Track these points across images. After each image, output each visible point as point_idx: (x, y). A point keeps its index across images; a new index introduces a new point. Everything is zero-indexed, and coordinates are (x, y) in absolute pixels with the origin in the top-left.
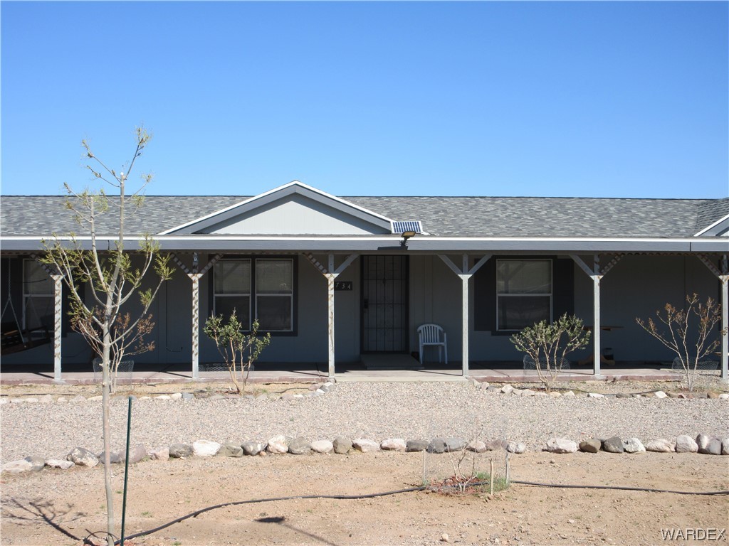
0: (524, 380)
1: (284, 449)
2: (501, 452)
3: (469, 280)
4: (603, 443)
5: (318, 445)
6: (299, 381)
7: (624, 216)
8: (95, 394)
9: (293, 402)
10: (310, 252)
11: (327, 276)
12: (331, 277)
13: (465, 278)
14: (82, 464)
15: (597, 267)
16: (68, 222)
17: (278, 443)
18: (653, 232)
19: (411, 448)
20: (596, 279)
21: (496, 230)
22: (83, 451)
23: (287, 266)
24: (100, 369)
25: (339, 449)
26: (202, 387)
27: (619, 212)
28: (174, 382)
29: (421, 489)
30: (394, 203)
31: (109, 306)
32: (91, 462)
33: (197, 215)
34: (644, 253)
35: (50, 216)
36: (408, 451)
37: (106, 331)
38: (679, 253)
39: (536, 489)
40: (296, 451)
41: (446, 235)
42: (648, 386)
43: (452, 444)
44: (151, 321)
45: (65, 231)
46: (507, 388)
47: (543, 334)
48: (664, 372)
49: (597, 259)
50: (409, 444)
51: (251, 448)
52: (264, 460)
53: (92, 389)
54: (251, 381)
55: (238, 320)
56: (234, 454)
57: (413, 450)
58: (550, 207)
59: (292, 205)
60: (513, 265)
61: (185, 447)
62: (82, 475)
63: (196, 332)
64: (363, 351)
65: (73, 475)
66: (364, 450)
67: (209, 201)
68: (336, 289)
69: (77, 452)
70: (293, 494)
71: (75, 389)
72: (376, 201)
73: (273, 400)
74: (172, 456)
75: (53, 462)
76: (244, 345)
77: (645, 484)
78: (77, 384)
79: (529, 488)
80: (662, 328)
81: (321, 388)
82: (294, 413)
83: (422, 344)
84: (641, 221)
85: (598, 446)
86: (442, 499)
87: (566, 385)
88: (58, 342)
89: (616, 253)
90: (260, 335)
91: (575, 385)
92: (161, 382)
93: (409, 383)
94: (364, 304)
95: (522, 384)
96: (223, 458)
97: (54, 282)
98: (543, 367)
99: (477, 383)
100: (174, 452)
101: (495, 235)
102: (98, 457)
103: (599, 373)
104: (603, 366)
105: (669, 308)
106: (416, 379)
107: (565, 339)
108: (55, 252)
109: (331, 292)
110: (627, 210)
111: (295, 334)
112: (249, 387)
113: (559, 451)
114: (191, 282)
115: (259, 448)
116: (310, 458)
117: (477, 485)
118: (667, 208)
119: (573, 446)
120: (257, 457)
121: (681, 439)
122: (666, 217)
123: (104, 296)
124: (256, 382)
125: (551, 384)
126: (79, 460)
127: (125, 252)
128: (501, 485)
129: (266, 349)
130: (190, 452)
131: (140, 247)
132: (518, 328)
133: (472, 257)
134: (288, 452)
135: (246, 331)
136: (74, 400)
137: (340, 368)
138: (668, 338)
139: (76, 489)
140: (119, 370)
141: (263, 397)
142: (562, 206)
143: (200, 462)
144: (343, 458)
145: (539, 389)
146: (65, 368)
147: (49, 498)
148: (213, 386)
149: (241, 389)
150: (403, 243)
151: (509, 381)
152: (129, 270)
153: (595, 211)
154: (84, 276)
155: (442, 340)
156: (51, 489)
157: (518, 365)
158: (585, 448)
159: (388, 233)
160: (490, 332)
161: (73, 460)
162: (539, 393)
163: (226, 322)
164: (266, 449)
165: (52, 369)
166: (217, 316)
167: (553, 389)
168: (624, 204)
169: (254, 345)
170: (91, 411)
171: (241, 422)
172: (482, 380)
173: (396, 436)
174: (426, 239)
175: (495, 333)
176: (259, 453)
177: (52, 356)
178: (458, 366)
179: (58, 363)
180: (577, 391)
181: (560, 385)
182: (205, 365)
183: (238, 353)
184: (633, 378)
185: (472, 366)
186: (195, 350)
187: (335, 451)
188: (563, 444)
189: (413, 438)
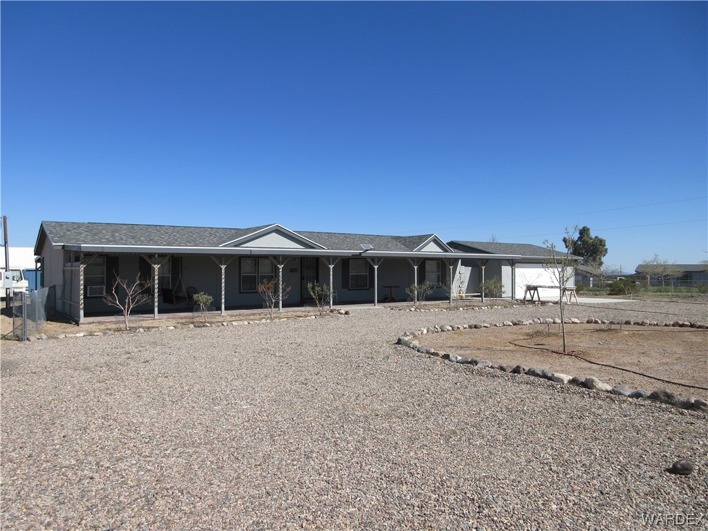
20: (376, 267)
64: (301, 298)
94: (302, 278)
114: (279, 269)
175: (349, 290)
179: (156, 309)
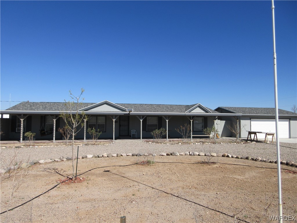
0: (153, 141)
1: (106, 156)
2: (151, 156)
3: (142, 121)
4: (171, 154)
5: (113, 155)
6: (107, 142)
7: (171, 108)
8: (63, 145)
9: (106, 146)
10: (110, 115)
11: (113, 120)
12: (114, 120)
13: (141, 120)
14: (63, 160)
15: (167, 118)
16: (56, 108)
17: (105, 155)
18: (177, 111)
19: (133, 155)
20: (167, 121)
21: (147, 111)
22: (63, 157)
23: (104, 118)
24: (72, 140)
25: (118, 156)
26: (86, 143)
27: (170, 107)
28: (80, 142)
29: (137, 164)
30: (126, 105)
31: (74, 126)
32: (65, 160)
33: (85, 107)
34: (176, 116)
35: (52, 107)
36: (132, 156)
37: (73, 131)
38: (183, 116)
39: (159, 163)
40: (109, 156)
41: (137, 112)
42: (177, 142)
43: (141, 154)
44: (76, 129)
45: (55, 110)
46: (150, 143)
47: (157, 132)
48: (180, 139)
49: (167, 117)
50: (132, 155)
51: (100, 156)
52: (102, 158)
53: (62, 144)
54: (97, 142)
55: (95, 129)
56: (96, 157)
57: (133, 156)
58: (157, 106)
59: (105, 105)
60: (150, 118)
61: (85, 156)
62: (63, 162)
63: (85, 132)
64: (120, 135)
65: (61, 162)
66: (123, 156)
67: (87, 104)
68: (115, 122)
69: (62, 158)
70: (110, 166)
71: (58, 144)
72: (122, 105)
73: (102, 146)
74: (82, 158)
75: (56, 160)
76: (96, 134)
77: (181, 162)
78: (58, 143)
79: (158, 163)
80: (180, 131)
81: (112, 143)
82: (107, 148)
83: (132, 134)
84: (175, 109)
85: (170, 154)
86: (141, 166)
87: (161, 142)
88: (54, 134)
89: (171, 115)
90: (99, 132)
91: (163, 142)
92: (77, 142)
93: (130, 142)
94: (120, 126)
95: (153, 142)
96: (94, 158)
97: (54, 121)
98: (157, 138)
99: (144, 142)
100: (83, 157)
101: (147, 112)
102: (66, 159)
103: (168, 140)
104: (168, 138)
105: (181, 127)
106: (131, 141)
107: (161, 133)
108: (62, 114)
109: (114, 123)
110: (172, 107)
111: (105, 132)
112: (97, 143)
113: (163, 155)
115: (101, 156)
116: (112, 158)
117: (148, 163)
118: (179, 107)
119: (165, 154)
120: (101, 158)
121: (186, 153)
122: (180, 109)
123: (73, 124)
124: (98, 142)
125: (159, 142)
126: (62, 159)
127: (78, 115)
128: (153, 163)
129: (101, 135)
130: (86, 157)
131: (81, 114)
132: (152, 130)
133: (143, 116)
134: (108, 157)
135: (96, 131)
136: (58, 146)
137: (116, 139)
138: (181, 132)
139: (62, 166)
140: (68, 140)
141: (100, 145)
142: (159, 106)
143: (89, 159)
144: (119, 158)
145: (156, 143)
146: (56, 139)
147: (57, 168)
148: (89, 143)
149: (95, 143)
150: (129, 113)
151: (150, 141)
152: (79, 118)
153: (166, 107)
154: (69, 120)
155: (136, 133)
156: (57, 166)
157: (152, 138)
158: (167, 155)
159: (126, 111)
160: (145, 131)
161: (61, 159)
162: (156, 144)
163: (92, 129)
164: (103, 156)
165: (53, 139)
166: (90, 128)
167: (159, 143)
168: (171, 106)
169: (98, 134)
170: (63, 148)
171: (96, 151)
172: (145, 141)
173: (129, 153)
174: (133, 112)
175: (146, 132)
176: (101, 157)
177: (53, 137)
178: (140, 138)
179: (54, 138)
180: (164, 143)
181: (160, 142)
182: (87, 138)
183: (94, 136)
184: (174, 140)
185: (143, 138)
186: (85, 135)
187: (117, 156)
188: (163, 154)
189: (133, 153)
